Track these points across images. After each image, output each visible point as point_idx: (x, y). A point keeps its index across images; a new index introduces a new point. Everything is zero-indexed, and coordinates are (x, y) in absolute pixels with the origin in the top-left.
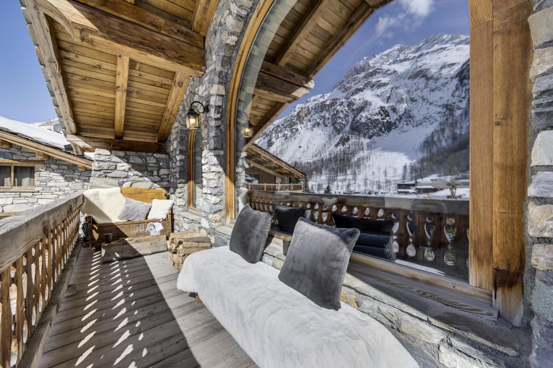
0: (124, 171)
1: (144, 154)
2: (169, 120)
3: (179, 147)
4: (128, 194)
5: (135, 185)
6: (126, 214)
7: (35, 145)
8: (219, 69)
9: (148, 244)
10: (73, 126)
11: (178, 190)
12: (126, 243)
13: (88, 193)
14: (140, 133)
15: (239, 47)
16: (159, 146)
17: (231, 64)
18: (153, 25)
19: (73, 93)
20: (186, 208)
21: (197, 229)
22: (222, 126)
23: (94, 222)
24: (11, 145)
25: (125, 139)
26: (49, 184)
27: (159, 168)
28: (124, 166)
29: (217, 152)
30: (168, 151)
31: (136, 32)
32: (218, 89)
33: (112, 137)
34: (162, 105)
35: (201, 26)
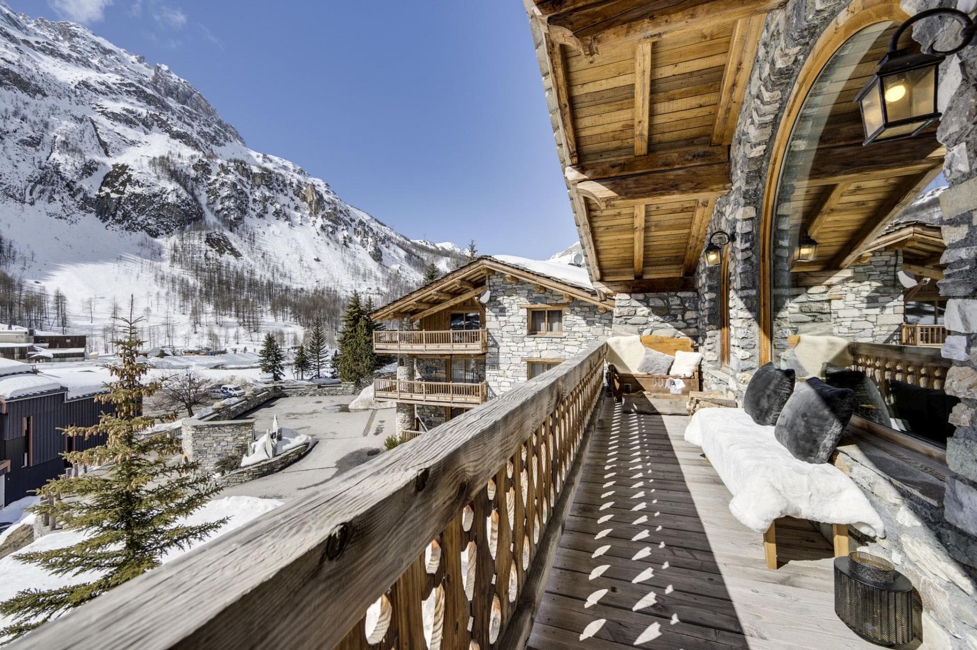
0: (644, 316)
1: (665, 294)
2: (695, 247)
3: (709, 283)
4: (648, 343)
5: (655, 333)
6: (645, 367)
7: (562, 287)
8: (744, 188)
9: (667, 402)
10: (598, 273)
11: (708, 340)
12: (644, 396)
13: (611, 341)
14: (661, 268)
15: (770, 155)
16: (686, 280)
17: (760, 177)
18: (666, 165)
19: (598, 243)
20: (719, 365)
21: (724, 391)
22: (754, 257)
23: (616, 372)
24: (545, 289)
25: (646, 277)
26: (574, 329)
27: (685, 310)
28: (643, 310)
29: (745, 293)
30: (696, 286)
31: (650, 181)
32: (745, 213)
33: (632, 278)
34: (687, 231)
35: (722, 136)
